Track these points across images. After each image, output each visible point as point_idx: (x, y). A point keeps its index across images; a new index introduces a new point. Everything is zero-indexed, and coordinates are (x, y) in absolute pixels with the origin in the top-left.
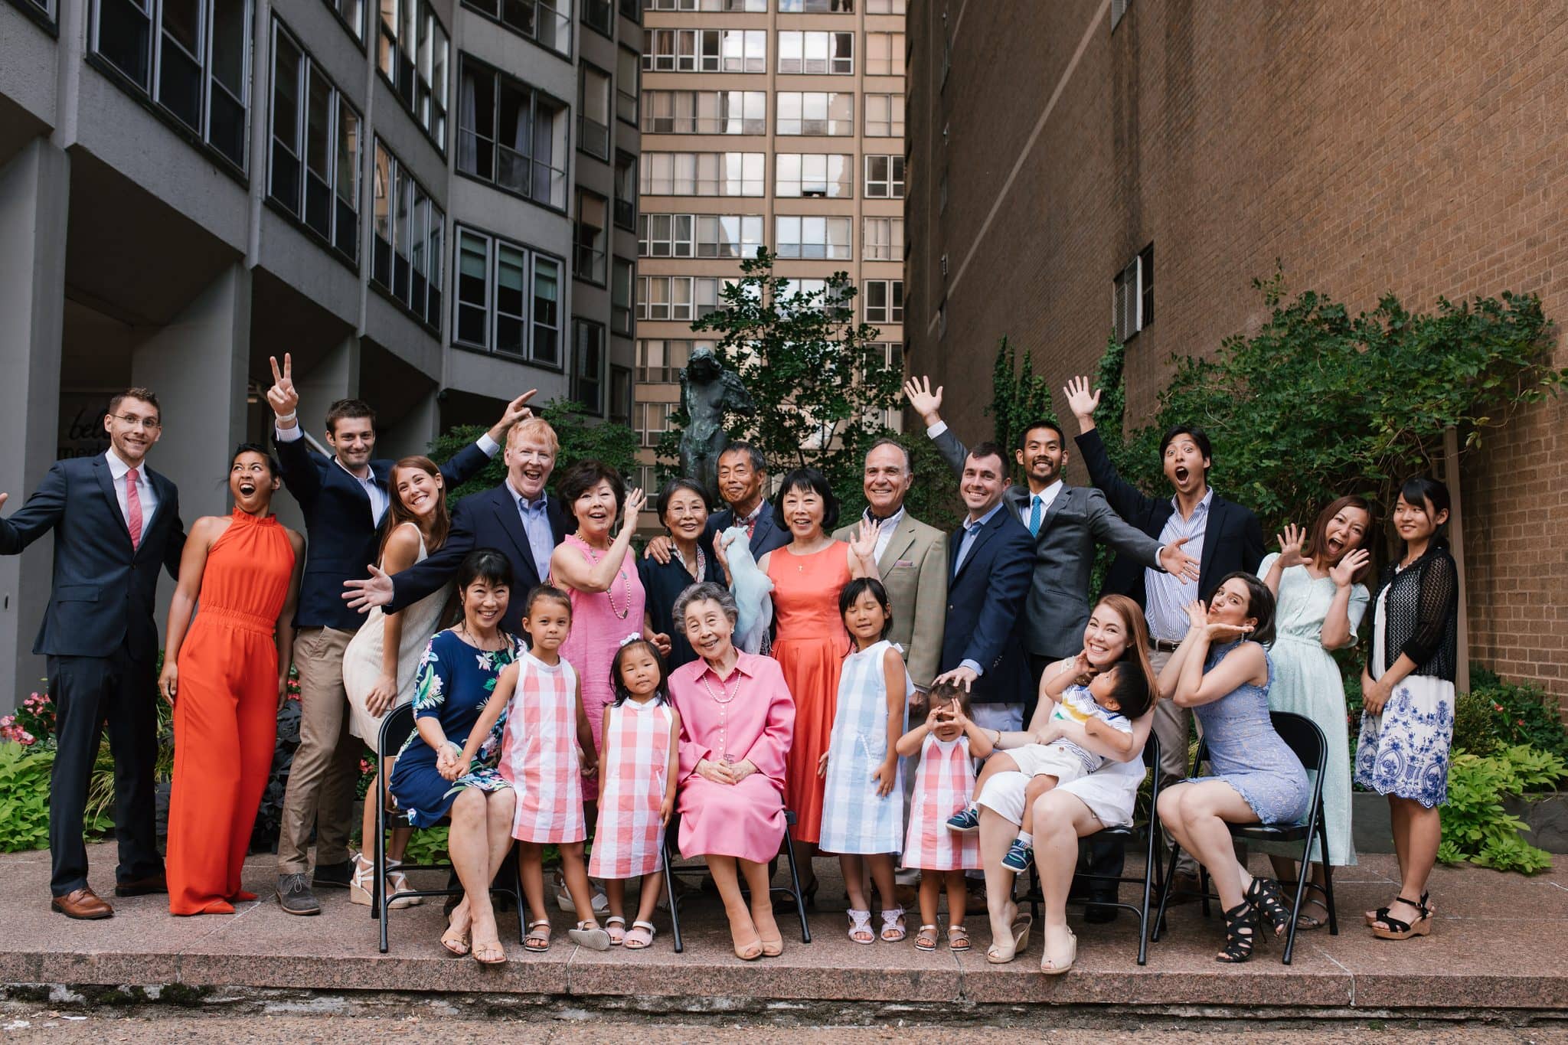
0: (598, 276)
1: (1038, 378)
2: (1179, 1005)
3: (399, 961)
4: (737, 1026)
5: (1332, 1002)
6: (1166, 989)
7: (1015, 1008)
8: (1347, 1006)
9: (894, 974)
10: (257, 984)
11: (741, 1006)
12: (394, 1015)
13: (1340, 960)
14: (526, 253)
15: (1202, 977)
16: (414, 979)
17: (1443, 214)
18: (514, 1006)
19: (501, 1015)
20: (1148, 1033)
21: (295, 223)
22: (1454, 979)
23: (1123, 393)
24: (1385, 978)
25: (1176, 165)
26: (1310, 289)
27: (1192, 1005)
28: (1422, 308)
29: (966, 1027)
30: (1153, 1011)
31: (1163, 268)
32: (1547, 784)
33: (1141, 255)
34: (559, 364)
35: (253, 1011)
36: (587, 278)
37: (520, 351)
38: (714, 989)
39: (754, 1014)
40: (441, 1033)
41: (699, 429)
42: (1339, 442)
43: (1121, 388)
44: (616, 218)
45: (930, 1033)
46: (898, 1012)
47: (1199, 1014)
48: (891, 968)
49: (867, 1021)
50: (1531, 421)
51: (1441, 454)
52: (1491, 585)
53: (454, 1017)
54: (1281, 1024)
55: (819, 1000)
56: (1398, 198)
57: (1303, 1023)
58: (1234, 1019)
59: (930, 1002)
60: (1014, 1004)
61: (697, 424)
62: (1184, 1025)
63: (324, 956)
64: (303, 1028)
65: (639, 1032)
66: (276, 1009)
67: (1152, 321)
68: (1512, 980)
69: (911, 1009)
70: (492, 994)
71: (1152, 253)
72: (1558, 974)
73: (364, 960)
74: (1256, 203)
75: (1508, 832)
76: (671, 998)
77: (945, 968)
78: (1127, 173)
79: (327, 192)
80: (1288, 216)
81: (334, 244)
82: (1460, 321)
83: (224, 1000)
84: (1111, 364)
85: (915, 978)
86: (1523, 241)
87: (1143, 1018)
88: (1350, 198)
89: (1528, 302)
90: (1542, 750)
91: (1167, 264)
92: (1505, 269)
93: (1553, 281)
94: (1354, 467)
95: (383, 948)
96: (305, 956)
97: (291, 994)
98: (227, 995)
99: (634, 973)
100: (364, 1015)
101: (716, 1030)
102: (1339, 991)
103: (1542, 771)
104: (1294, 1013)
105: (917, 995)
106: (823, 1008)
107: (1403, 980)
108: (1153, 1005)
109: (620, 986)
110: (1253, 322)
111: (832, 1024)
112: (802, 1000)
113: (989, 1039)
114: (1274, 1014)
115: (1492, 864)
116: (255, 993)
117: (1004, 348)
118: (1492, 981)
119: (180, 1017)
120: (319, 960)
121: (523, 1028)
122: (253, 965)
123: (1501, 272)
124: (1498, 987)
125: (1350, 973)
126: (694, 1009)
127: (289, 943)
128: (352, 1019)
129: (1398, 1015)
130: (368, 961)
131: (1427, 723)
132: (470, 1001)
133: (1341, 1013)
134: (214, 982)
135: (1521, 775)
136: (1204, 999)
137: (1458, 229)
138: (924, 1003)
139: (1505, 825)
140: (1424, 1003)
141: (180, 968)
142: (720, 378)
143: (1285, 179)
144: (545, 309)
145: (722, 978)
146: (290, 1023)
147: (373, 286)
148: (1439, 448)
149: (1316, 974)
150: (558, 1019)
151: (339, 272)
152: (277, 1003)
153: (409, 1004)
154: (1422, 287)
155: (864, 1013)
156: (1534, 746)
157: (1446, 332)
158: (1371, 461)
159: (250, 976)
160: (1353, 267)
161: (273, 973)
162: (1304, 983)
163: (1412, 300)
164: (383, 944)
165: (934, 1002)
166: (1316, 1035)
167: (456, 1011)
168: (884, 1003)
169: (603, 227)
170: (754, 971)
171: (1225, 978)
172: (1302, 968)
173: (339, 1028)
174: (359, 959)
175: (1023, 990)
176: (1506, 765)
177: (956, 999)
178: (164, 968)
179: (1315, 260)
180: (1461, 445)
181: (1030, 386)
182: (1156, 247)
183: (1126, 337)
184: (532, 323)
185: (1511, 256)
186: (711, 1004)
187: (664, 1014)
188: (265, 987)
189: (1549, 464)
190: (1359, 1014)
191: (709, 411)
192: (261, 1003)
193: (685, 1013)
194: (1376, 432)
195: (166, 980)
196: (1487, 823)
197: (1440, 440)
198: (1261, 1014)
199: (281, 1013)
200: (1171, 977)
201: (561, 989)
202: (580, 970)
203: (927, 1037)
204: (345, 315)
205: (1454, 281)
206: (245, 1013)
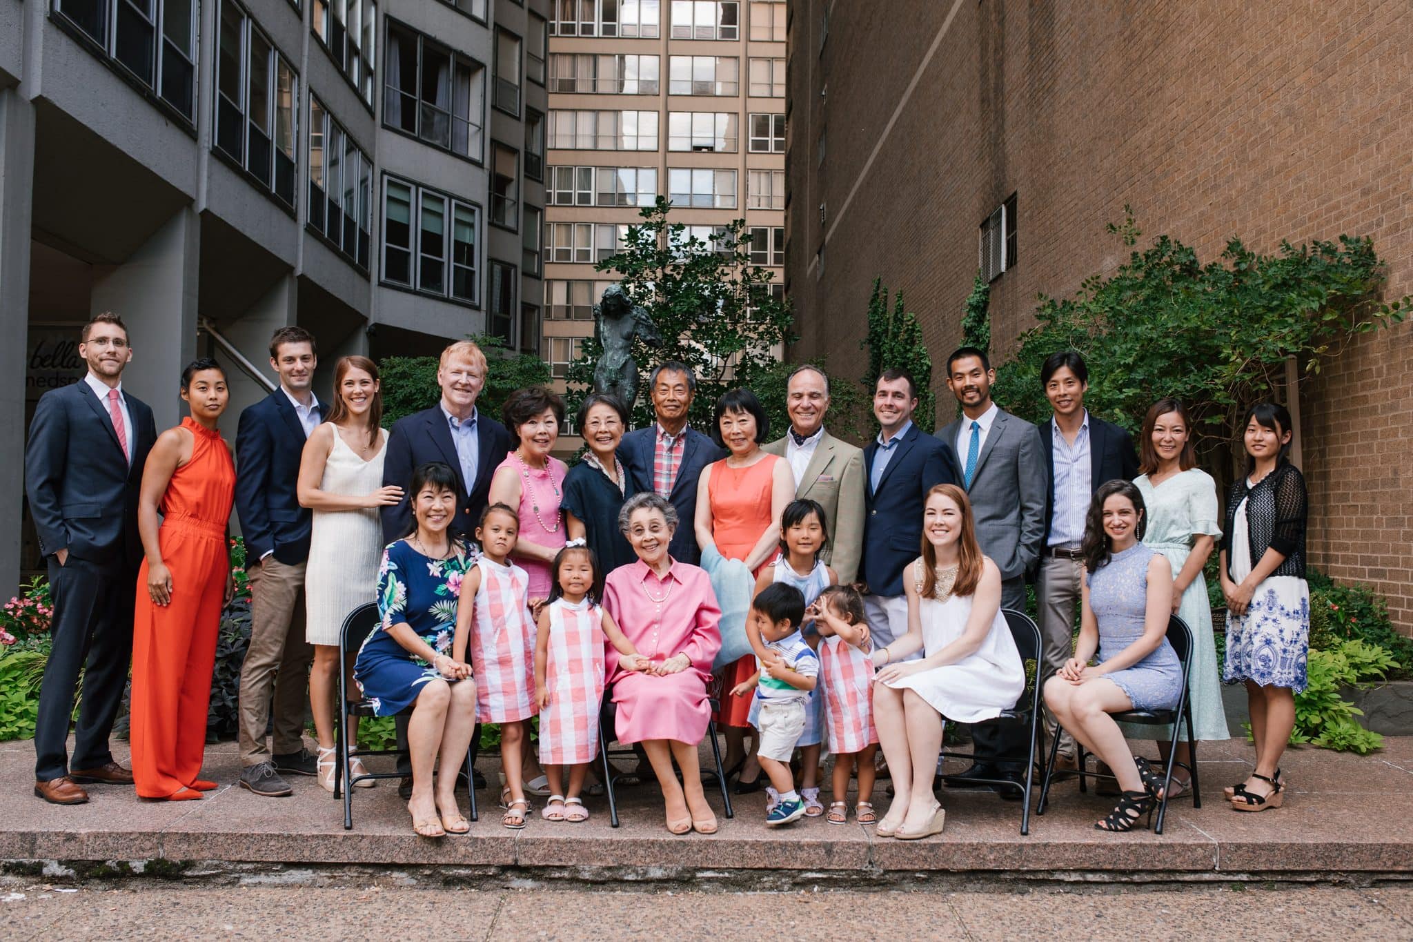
0: (510, 222)
1: (909, 315)
2: (1064, 871)
3: (363, 837)
4: (669, 893)
5: (1199, 867)
6: (1052, 856)
7: (917, 875)
8: (1213, 870)
9: (810, 846)
10: (233, 858)
11: (673, 874)
12: (358, 886)
13: (1205, 830)
14: (446, 200)
15: (1084, 845)
16: (376, 853)
17: (1284, 166)
18: (467, 876)
19: (455, 885)
20: (1037, 896)
21: (238, 171)
22: (1306, 846)
23: (988, 328)
24: (1246, 845)
25: (1039, 121)
26: (1163, 233)
27: (1075, 871)
28: (1265, 250)
29: (875, 892)
30: (1041, 877)
31: (1026, 215)
32: (1377, 674)
33: (1005, 203)
34: (477, 302)
35: (229, 883)
36: (500, 223)
37: (441, 289)
38: (648, 860)
39: (684, 882)
40: (403, 901)
41: (612, 359)
42: (1192, 371)
43: (985, 323)
44: (526, 170)
45: (842, 897)
46: (813, 879)
47: (1081, 879)
48: (807, 840)
49: (786, 887)
50: (1365, 351)
51: (1283, 381)
52: (1325, 498)
53: (413, 887)
54: (1154, 887)
55: (743, 869)
56: (1244, 151)
57: (1174, 886)
58: (1112, 883)
59: (842, 870)
60: (917, 871)
61: (610, 354)
62: (1068, 888)
63: (294, 833)
64: (276, 897)
65: (581, 899)
66: (250, 881)
67: (1016, 263)
68: (1357, 846)
69: (825, 876)
70: (447, 866)
71: (1015, 201)
72: (1397, 840)
73: (331, 836)
74: (1111, 157)
75: (1344, 717)
76: (609, 869)
77: (856, 839)
78: (993, 130)
79: (267, 142)
80: (1142, 168)
81: (274, 191)
82: (1300, 262)
83: (203, 873)
84: (978, 302)
85: (829, 848)
86: (1358, 191)
87: (1030, 882)
88: (1199, 152)
89: (1361, 244)
90: (1372, 644)
91: (1029, 212)
92: (1342, 215)
93: (1385, 226)
94: (1206, 393)
95: (348, 825)
96: (277, 833)
97: (264, 867)
98: (206, 869)
99: (576, 847)
100: (331, 885)
101: (650, 896)
102: (1205, 857)
103: (1372, 663)
104: (1165, 877)
105: (830, 863)
106: (747, 876)
107: (1261, 847)
108: (1040, 871)
109: (563, 858)
110: (1109, 265)
111: (755, 890)
112: (727, 869)
113: (895, 902)
114: (1148, 878)
115: (1331, 745)
116: (231, 867)
117: (878, 288)
118: (1340, 847)
119: (163, 888)
120: (289, 836)
121: (476, 896)
122: (229, 841)
123: (1337, 219)
124: (1344, 852)
125: (1215, 841)
126: (630, 877)
127: (261, 822)
128: (320, 890)
129: (1257, 878)
130: (335, 837)
131: (1294, 618)
132: (427, 872)
133: (1207, 877)
134: (194, 857)
135: (1355, 666)
136: (1086, 865)
137: (1299, 179)
138: (837, 870)
139: (1341, 711)
140: (1280, 867)
141: (162, 845)
142: (630, 312)
143: (1138, 135)
144: (464, 252)
145: (656, 850)
146: (264, 894)
147: (309, 230)
148: (1281, 376)
149: (1185, 842)
150: (508, 888)
151: (278, 216)
152: (251, 875)
153: (372, 875)
154: (1265, 232)
155: (783, 880)
156: (1365, 641)
157: (1288, 272)
158: (1222, 387)
159: (227, 851)
160: (1202, 214)
161: (248, 848)
162: (1174, 850)
163: (1256, 243)
164: (348, 821)
165: (845, 870)
166: (1185, 896)
167: (414, 882)
168: (800, 871)
169: (514, 177)
170: (684, 843)
171: (1105, 847)
172: (1170, 838)
173: (309, 897)
174: (326, 836)
175: (925, 859)
176: (1341, 657)
177: (865, 867)
178: (148, 845)
179: (1167, 208)
180: (1301, 373)
181: (902, 322)
182: (1019, 196)
183: (991, 278)
184: (452, 264)
185: (1347, 204)
186: (646, 873)
187: (603, 883)
188: (240, 862)
189: (1380, 390)
190: (1222, 877)
191: (621, 343)
192: (237, 875)
193: (622, 882)
194: (1226, 361)
195: (150, 856)
196: (1326, 709)
197: (1281, 368)
198: (1136, 878)
199: (255, 885)
200: (1057, 846)
201: (509, 860)
202: (526, 843)
203: (840, 901)
204: (284, 256)
205: (1294, 227)
206: (222, 885)
